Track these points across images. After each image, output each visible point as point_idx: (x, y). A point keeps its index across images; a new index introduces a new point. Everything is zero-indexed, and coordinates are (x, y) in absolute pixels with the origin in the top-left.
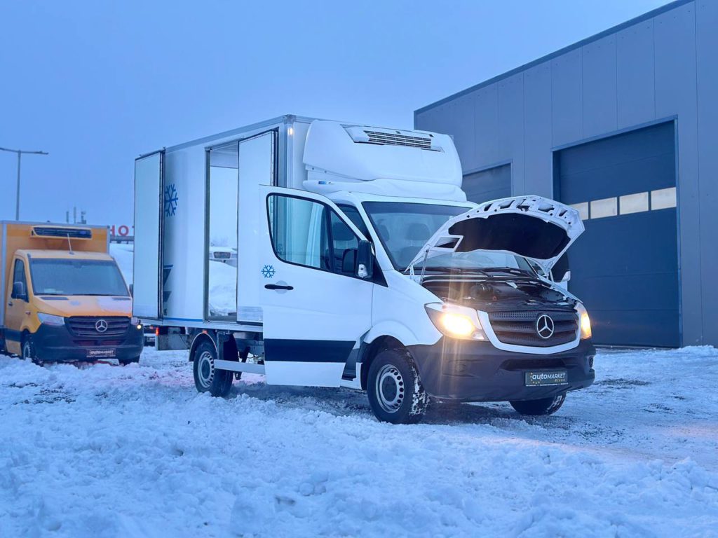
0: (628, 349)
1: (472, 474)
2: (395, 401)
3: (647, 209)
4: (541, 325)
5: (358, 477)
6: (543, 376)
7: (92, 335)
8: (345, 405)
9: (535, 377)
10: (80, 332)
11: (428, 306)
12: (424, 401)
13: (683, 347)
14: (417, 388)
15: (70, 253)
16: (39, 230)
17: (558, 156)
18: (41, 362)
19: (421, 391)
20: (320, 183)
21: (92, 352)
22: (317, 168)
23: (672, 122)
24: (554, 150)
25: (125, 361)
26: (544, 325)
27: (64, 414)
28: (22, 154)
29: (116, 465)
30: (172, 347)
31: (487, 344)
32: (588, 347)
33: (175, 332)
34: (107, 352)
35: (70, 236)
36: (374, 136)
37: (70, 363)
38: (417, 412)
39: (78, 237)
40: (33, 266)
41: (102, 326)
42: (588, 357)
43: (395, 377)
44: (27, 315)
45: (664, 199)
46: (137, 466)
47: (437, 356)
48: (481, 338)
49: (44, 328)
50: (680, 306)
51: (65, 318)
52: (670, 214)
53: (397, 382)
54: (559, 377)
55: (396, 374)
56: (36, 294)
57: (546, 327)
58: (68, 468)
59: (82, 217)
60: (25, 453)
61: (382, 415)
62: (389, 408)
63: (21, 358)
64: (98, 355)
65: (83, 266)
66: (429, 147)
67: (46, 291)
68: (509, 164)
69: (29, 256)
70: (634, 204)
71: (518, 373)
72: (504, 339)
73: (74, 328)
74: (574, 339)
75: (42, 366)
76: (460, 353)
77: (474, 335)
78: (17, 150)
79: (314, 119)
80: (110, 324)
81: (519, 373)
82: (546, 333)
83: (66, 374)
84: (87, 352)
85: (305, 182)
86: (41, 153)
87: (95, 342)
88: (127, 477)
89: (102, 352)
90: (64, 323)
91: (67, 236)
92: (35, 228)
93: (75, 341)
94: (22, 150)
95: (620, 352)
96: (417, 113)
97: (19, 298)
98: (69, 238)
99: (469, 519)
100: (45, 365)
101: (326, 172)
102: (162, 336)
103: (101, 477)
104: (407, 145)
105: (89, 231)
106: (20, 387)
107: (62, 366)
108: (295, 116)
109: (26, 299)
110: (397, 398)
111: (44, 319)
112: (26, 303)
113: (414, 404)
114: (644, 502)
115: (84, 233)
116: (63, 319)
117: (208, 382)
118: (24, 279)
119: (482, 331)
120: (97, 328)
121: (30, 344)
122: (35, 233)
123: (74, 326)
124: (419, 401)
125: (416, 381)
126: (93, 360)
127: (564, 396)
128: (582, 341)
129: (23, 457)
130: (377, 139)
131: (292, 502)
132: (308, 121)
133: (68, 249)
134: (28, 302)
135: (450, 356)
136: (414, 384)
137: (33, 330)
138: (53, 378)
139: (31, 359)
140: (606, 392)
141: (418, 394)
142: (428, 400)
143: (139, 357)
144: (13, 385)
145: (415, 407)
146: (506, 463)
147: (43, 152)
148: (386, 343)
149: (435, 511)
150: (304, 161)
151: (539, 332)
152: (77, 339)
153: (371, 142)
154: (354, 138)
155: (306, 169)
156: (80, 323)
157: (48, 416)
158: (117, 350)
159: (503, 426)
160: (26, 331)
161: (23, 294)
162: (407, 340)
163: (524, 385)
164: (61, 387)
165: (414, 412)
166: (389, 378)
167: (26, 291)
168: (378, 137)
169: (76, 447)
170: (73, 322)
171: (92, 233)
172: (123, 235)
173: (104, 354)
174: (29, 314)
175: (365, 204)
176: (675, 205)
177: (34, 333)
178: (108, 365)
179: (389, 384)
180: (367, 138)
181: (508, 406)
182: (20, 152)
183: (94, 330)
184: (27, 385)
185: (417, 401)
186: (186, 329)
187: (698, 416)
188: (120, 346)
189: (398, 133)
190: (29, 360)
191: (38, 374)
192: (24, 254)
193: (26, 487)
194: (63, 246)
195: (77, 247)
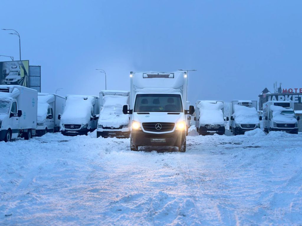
4: (157, 126)
6: (156, 139)
9: (154, 139)
31: (142, 131)
48: (141, 129)
54: (162, 140)
66: (168, 77)
74: (171, 130)
81: (149, 138)
86: (194, 70)
94: (188, 70)
104: (160, 77)
108: (132, 72)
119: (141, 127)
128: (175, 131)
151: (156, 128)
153: (148, 77)
154: (144, 77)
163: (151, 141)
189: (158, 74)
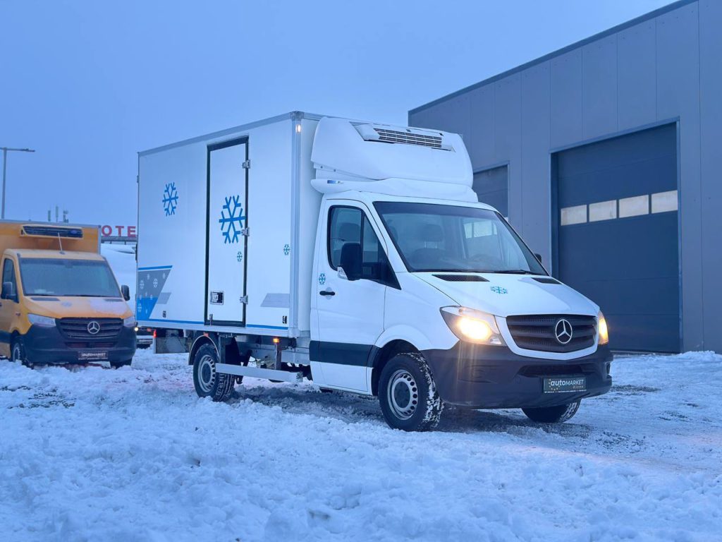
0: (627, 354)
1: (503, 485)
2: (408, 408)
3: (647, 213)
4: (560, 329)
5: (394, 490)
6: (561, 383)
7: (82, 336)
8: (352, 411)
9: (553, 383)
10: (71, 334)
11: (443, 309)
12: (438, 408)
13: (683, 353)
14: (431, 394)
15: (61, 253)
16: (29, 230)
17: (556, 157)
18: (31, 364)
19: (435, 398)
20: (329, 182)
21: (84, 355)
22: (325, 166)
23: (673, 125)
24: (553, 151)
25: (117, 364)
26: (563, 330)
27: (66, 420)
28: (8, 151)
29: (132, 475)
30: (170, 350)
31: (504, 349)
32: (605, 353)
33: (173, 335)
34: (99, 354)
35: (61, 235)
36: (384, 134)
37: (61, 366)
38: (431, 419)
39: (69, 236)
40: (23, 266)
41: (94, 328)
42: (606, 363)
43: (408, 383)
44: (17, 316)
45: (665, 202)
46: (155, 477)
47: (453, 360)
48: (499, 343)
49: (34, 329)
50: (680, 310)
51: (57, 320)
52: (671, 217)
53: (411, 388)
54: (578, 383)
55: (409, 380)
56: (26, 295)
57: (565, 332)
58: (81, 478)
59: (64, 216)
60: (36, 461)
61: (394, 423)
62: (400, 414)
63: (11, 360)
64: (90, 357)
65: (74, 267)
66: (440, 146)
67: (37, 292)
68: (506, 166)
69: (18, 255)
70: (634, 207)
71: (535, 380)
72: (521, 344)
73: (65, 330)
74: (592, 344)
75: (33, 369)
76: (476, 358)
77: (491, 340)
78: (3, 147)
79: (322, 116)
80: (102, 325)
81: (538, 379)
82: (565, 338)
83: (58, 376)
84: (77, 354)
85: (313, 181)
86: (27, 150)
87: (88, 345)
88: (144, 488)
89: (94, 355)
90: (55, 325)
91: (57, 235)
92: (25, 227)
93: (66, 343)
94: (8, 147)
95: (620, 357)
96: (411, 113)
97: (8, 298)
98: (59, 237)
99: (517, 537)
100: (36, 367)
101: (335, 170)
102: (159, 339)
103: (116, 488)
104: (418, 144)
105: (80, 230)
106: (13, 390)
107: (53, 369)
108: (303, 113)
109: (16, 300)
110: (410, 404)
111: (34, 320)
112: (16, 304)
113: (428, 411)
114: (693, 518)
115: (75, 232)
116: (54, 320)
117: (209, 387)
118: (13, 279)
119: (500, 336)
120: (89, 330)
121: (20, 346)
122: (24, 231)
123: (66, 327)
124: (434, 408)
125: (430, 388)
126: (85, 363)
127: (578, 404)
128: (599, 346)
129: (34, 467)
130: (387, 137)
131: (327, 517)
132: (317, 118)
133: (59, 249)
134: (18, 302)
135: (467, 361)
136: (428, 391)
137: (23, 331)
138: (45, 381)
139: (21, 361)
140: (616, 399)
141: (433, 401)
142: (443, 407)
143: (131, 360)
144: (6, 388)
145: (429, 413)
146: (539, 475)
147: (30, 149)
148: (398, 348)
149: (483, 528)
150: (312, 160)
151: (557, 337)
152: (67, 341)
153: (381, 140)
154: (364, 135)
155: (315, 167)
156: (72, 325)
157: (49, 422)
158: (110, 352)
159: (519, 434)
160: (16, 332)
161: (13, 295)
162: (422, 344)
163: (543, 391)
164: (54, 391)
165: (427, 418)
166: (402, 384)
167: (16, 292)
168: (388, 135)
169: (87, 456)
170: (64, 323)
171: (83, 233)
172: (107, 235)
173: (96, 357)
174: (19, 315)
175: (376, 204)
176: (676, 209)
177: (25, 336)
178: (99, 367)
179: (402, 389)
180: (376, 135)
181: (520, 413)
182: (5, 149)
183: (87, 332)
184: (19, 388)
185: (431, 408)
186: (184, 331)
187: (715, 424)
188: (112, 349)
189: (409, 131)
190: (19, 362)
191: (30, 377)
192: (14, 253)
193: (42, 499)
194: (53, 246)
195: (67, 247)
